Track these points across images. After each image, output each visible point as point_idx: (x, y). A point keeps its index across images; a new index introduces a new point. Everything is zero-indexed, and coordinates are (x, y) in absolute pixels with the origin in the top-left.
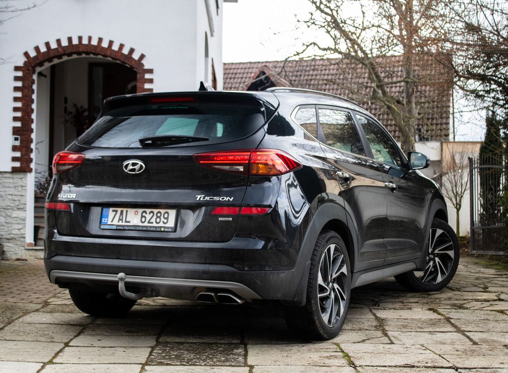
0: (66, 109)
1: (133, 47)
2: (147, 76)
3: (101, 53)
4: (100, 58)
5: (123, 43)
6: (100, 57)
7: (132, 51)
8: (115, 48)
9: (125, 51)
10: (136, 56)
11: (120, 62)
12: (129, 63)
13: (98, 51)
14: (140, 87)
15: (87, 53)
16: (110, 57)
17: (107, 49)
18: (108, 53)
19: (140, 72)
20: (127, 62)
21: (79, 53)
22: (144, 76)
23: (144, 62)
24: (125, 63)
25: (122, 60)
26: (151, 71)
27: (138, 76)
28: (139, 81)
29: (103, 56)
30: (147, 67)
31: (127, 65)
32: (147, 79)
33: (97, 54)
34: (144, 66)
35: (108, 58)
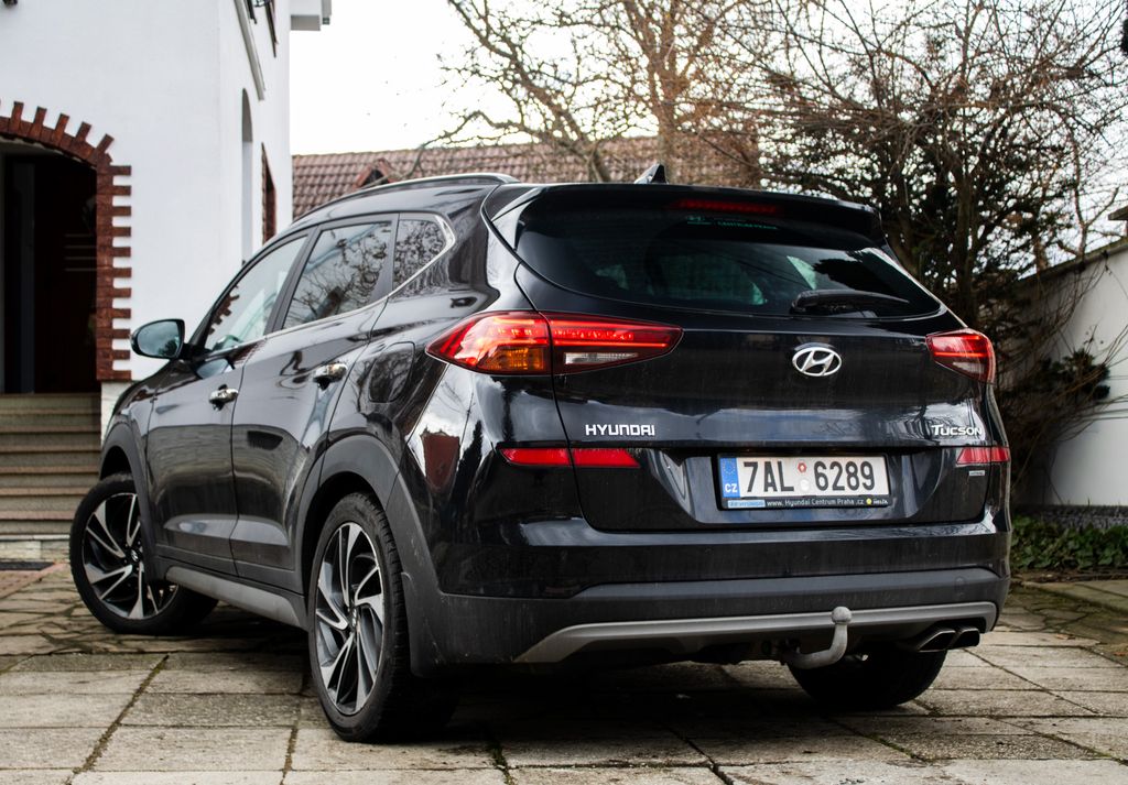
1: (88, 122)
2: (118, 181)
3: (20, 134)
4: (19, 145)
5: (66, 113)
6: (18, 141)
7: (85, 129)
8: (50, 122)
9: (72, 130)
10: (93, 140)
11: (60, 153)
12: (80, 155)
13: (14, 127)
14: (103, 204)
16: (39, 142)
17: (31, 125)
18: (36, 134)
19: (103, 171)
20: (75, 153)
22: (112, 181)
23: (110, 151)
24: (73, 155)
25: (65, 148)
26: (126, 171)
27: (99, 181)
28: (103, 191)
29: (25, 139)
30: (116, 162)
31: (75, 158)
32: (117, 187)
33: (13, 137)
34: (111, 160)
35: (36, 145)
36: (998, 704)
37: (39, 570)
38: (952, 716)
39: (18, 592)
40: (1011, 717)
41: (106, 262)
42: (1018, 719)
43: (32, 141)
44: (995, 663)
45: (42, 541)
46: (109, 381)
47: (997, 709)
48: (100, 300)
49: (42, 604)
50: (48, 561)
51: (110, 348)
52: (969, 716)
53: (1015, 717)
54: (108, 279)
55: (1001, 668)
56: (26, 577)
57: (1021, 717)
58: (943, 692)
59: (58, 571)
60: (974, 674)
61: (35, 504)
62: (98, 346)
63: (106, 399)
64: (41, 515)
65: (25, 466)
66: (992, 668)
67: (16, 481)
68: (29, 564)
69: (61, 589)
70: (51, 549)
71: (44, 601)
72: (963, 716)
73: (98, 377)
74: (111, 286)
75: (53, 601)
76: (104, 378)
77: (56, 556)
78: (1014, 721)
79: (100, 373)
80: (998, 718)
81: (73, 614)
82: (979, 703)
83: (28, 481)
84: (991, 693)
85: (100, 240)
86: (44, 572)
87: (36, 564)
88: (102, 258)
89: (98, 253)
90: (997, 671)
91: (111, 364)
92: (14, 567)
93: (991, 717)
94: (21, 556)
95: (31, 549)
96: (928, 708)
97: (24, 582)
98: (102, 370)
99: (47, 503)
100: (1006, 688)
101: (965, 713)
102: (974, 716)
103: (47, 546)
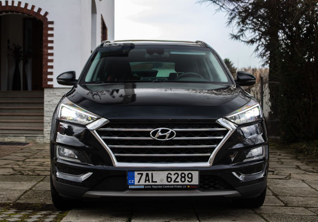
0: (8, 47)
1: (41, 7)
2: (50, 26)
3: (20, 11)
5: (34, 5)
6: (20, 14)
7: (40, 10)
8: (29, 8)
9: (36, 10)
10: (42, 13)
11: (32, 17)
13: (19, 9)
14: (45, 33)
15: (12, 12)
16: (26, 14)
17: (24, 9)
18: (25, 11)
19: (45, 23)
20: (37, 17)
21: (7, 12)
22: (48, 26)
23: (48, 17)
25: (34, 16)
26: (52, 23)
27: (44, 26)
28: (45, 29)
29: (22, 13)
30: (49, 20)
31: (37, 19)
32: (49, 28)
33: (18, 12)
34: (47, 20)
35: (26, 15)
36: (309, 202)
37: (24, 145)
38: (292, 206)
39: (14, 153)
40: (312, 207)
41: (46, 51)
42: (314, 209)
43: (24, 14)
44: (313, 187)
45: (26, 136)
46: (46, 88)
47: (308, 204)
48: (44, 63)
49: (18, 157)
50: (28, 142)
51: (47, 78)
52: (297, 207)
53: (313, 207)
54: (46, 56)
55: (314, 189)
56: (19, 148)
57: (315, 208)
58: (292, 197)
59: (29, 146)
60: (305, 191)
61: (26, 124)
62: (43, 77)
63: (45, 93)
64: (28, 128)
65: (24, 113)
66: (311, 189)
67: (22, 117)
68: (22, 143)
69: (27, 152)
70: (28, 139)
71: (19, 156)
72: (295, 207)
73: (43, 87)
74: (47, 58)
75: (22, 156)
76: (45, 87)
77: (30, 141)
78: (312, 209)
79: (44, 85)
80: (307, 208)
81: (25, 161)
82: (302, 201)
83: (25, 117)
84: (308, 198)
85: (44, 44)
86: (25, 146)
87: (24, 143)
88: (44, 50)
89: (43, 48)
90: (313, 190)
91: (47, 83)
92: (17, 144)
93: (305, 207)
94: (20, 141)
95: (23, 139)
96: (284, 203)
97: (18, 149)
98: (44, 84)
99: (30, 124)
100: (314, 196)
101: (296, 205)
102: (299, 207)
103: (27, 138)
